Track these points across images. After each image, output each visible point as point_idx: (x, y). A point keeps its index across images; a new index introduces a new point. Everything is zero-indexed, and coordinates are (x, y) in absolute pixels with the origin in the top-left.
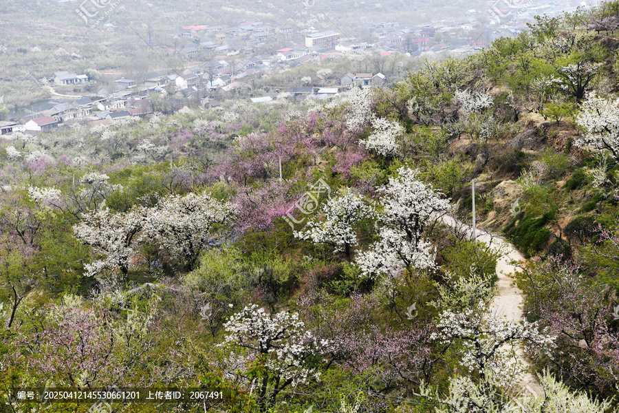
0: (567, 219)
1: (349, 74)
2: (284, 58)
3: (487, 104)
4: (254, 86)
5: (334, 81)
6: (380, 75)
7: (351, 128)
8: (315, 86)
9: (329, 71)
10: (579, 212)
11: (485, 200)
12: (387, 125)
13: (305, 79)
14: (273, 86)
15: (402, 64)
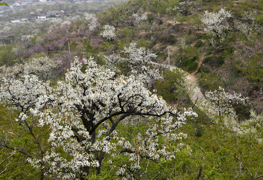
0: (202, 58)
1: (50, 11)
2: (18, 5)
3: (146, 19)
4: (10, 16)
5: (44, 14)
6: (62, 11)
7: (91, 29)
8: (36, 15)
9: (41, 10)
10: (206, 55)
11: (164, 53)
12: (110, 28)
13: (31, 13)
14: (18, 16)
15: (70, 7)
